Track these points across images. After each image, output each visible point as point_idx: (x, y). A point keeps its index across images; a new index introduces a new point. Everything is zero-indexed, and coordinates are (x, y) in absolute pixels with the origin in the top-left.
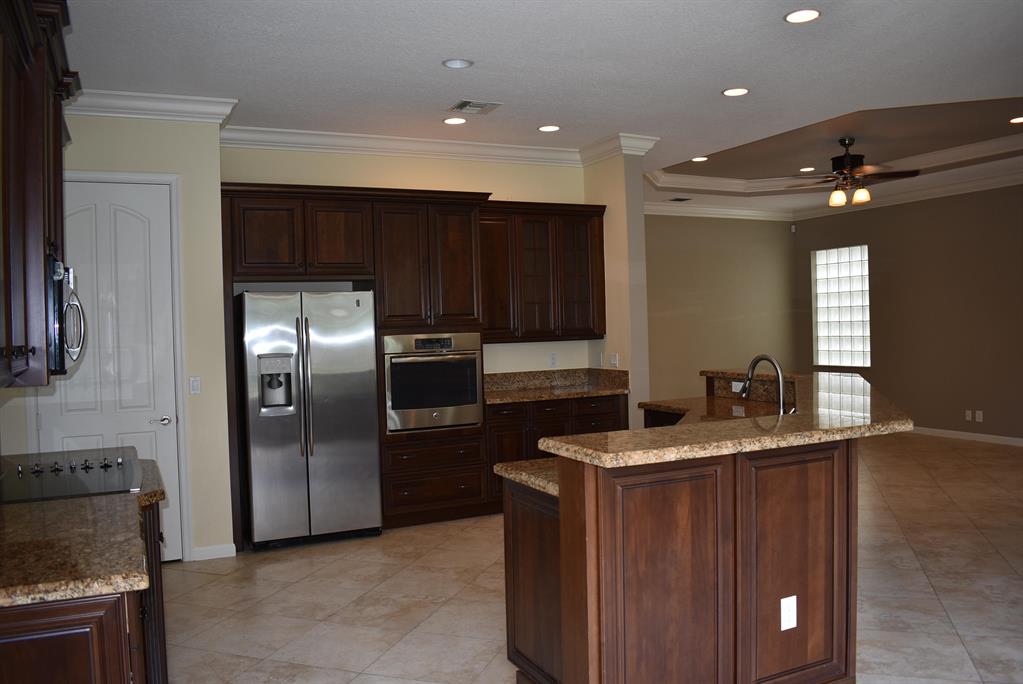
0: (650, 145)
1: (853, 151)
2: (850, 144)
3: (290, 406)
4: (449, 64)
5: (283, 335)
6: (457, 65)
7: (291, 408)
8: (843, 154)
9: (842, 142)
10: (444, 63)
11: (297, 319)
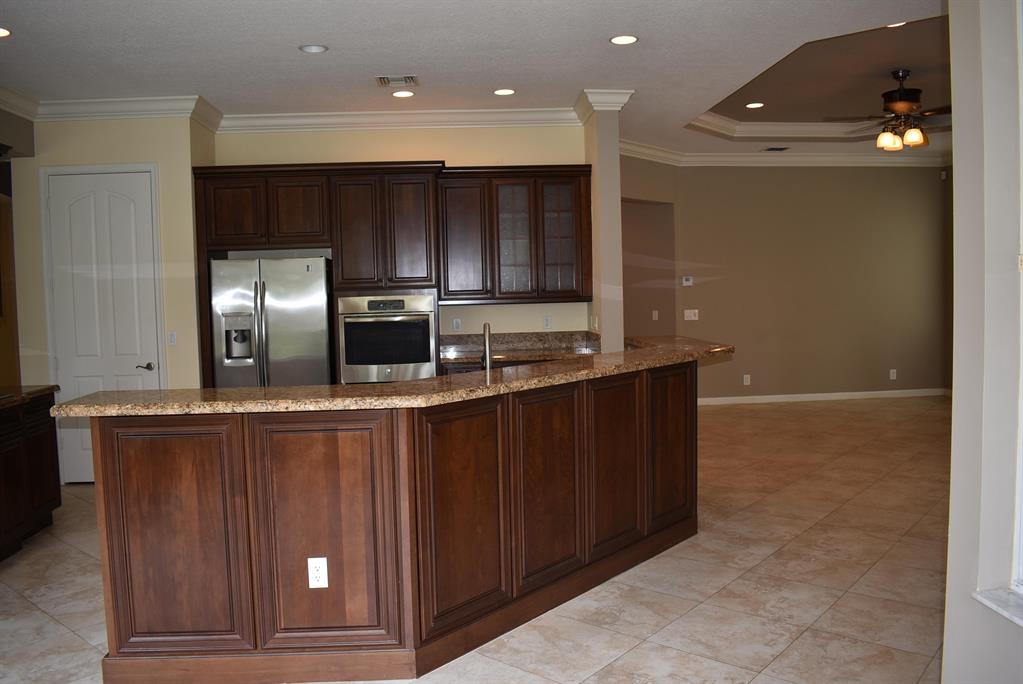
0: (625, 99)
1: (908, 84)
2: (904, 77)
3: (249, 358)
4: (308, 50)
5: (244, 296)
6: (314, 50)
7: (251, 361)
8: (896, 89)
9: (895, 75)
10: (301, 48)
11: (256, 283)
